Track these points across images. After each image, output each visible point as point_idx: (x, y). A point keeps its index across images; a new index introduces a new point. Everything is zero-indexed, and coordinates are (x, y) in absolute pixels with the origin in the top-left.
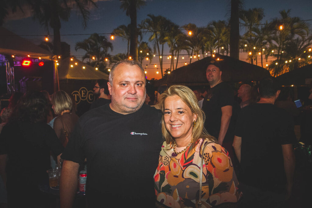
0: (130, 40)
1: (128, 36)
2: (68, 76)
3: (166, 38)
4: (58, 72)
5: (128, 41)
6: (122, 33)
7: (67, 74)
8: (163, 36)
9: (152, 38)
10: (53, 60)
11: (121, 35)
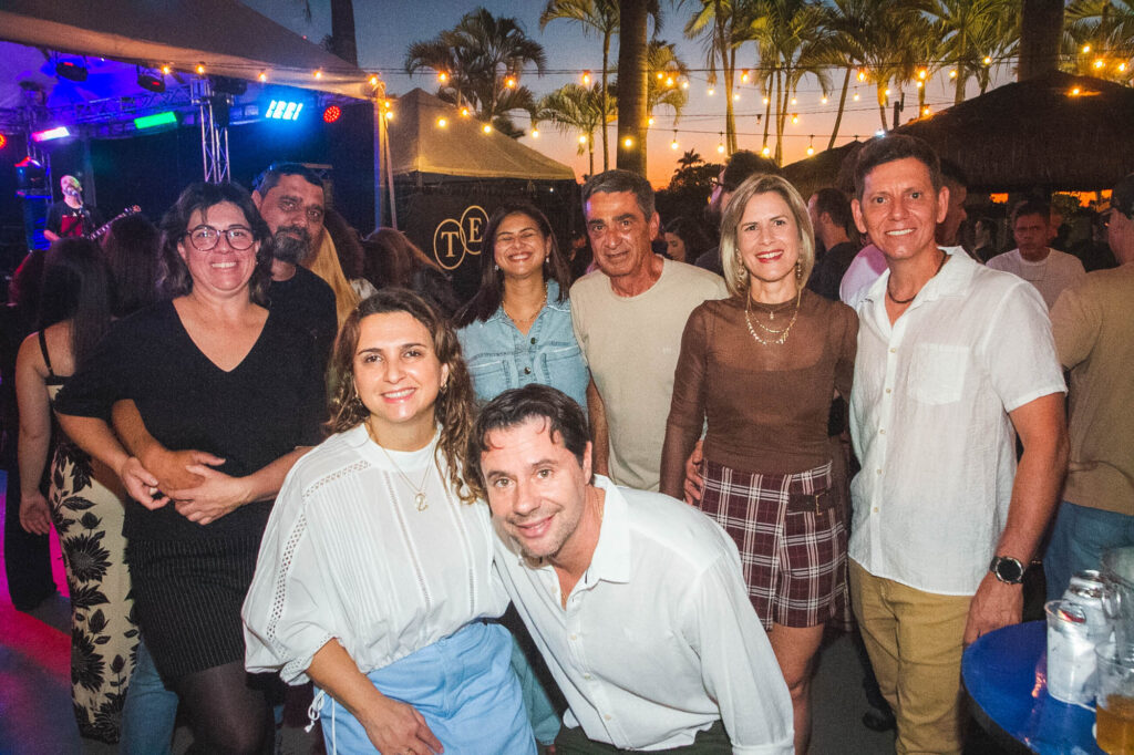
0: (616, 29)
1: (605, 17)
2: (422, 163)
3: (760, 23)
4: (391, 145)
5: (603, 35)
6: (583, 7)
7: (416, 154)
9: (698, 24)
10: (374, 99)
11: (581, 13)
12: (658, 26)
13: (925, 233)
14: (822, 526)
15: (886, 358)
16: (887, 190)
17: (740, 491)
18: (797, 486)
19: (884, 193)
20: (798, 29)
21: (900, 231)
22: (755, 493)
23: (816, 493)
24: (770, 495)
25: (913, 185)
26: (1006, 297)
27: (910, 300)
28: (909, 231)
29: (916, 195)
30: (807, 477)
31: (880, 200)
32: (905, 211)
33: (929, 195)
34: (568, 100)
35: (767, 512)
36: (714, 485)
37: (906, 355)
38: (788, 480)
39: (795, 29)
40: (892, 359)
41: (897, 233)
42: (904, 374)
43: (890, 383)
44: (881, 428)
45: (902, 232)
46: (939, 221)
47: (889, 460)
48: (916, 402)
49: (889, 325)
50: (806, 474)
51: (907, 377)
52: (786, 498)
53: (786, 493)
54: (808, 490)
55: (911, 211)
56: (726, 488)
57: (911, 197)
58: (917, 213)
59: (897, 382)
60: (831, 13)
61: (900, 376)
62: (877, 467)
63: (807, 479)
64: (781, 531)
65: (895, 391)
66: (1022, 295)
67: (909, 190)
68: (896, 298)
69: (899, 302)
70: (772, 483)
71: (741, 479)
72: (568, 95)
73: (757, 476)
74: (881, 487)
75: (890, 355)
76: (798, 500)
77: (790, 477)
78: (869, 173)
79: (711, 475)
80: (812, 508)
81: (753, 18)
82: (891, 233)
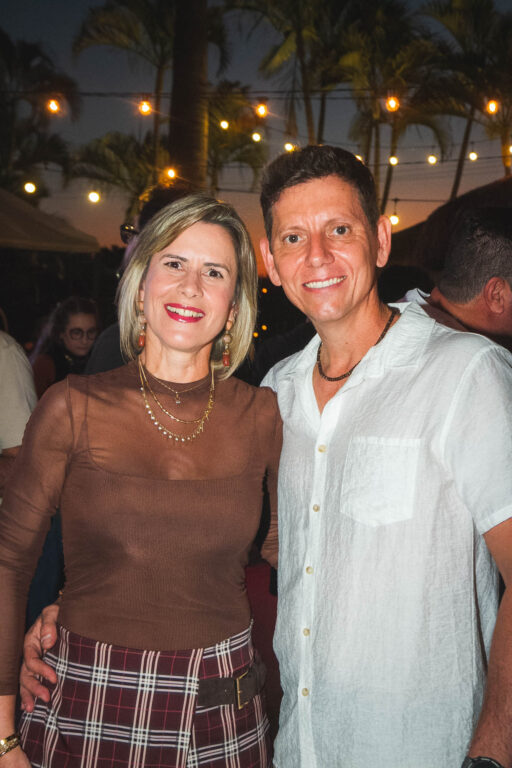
0: (170, 63)
1: (158, 48)
3: (351, 60)
5: (154, 69)
6: (130, 34)
8: (332, 49)
9: (278, 59)
11: (125, 40)
12: (224, 61)
13: (359, 281)
14: (244, 725)
15: (312, 461)
16: (301, 224)
17: (123, 679)
18: (210, 666)
19: (296, 228)
20: (402, 68)
21: (322, 282)
22: (147, 682)
23: (237, 674)
24: (171, 684)
25: (335, 216)
26: (472, 366)
27: (346, 376)
28: (335, 281)
29: (341, 230)
30: (223, 650)
31: (293, 239)
32: (327, 254)
33: (359, 229)
34: (110, 154)
35: (166, 710)
36: (79, 672)
37: (339, 454)
38: (198, 657)
39: (398, 67)
40: (320, 460)
41: (319, 285)
42: (336, 484)
43: (318, 497)
44: (306, 565)
45: (326, 284)
46: (380, 264)
47: (319, 614)
48: (353, 522)
49: (317, 410)
50: (223, 646)
51: (340, 488)
52: (195, 686)
53: (195, 679)
54: (226, 670)
55: (334, 252)
56: (100, 676)
57: (335, 233)
58: (344, 255)
59: (328, 496)
60: (443, 47)
61: (331, 485)
62: (303, 626)
63: (223, 653)
64: (187, 740)
65: (326, 509)
66: (493, 364)
67: (330, 222)
68: (328, 375)
69: (330, 379)
70: (173, 664)
71: (127, 660)
72: (111, 147)
73: (152, 654)
74: (311, 657)
75: (318, 456)
76: (212, 688)
77: (200, 652)
78: (276, 201)
79: (73, 657)
80: (231, 698)
81: (342, 52)
82: (311, 285)
